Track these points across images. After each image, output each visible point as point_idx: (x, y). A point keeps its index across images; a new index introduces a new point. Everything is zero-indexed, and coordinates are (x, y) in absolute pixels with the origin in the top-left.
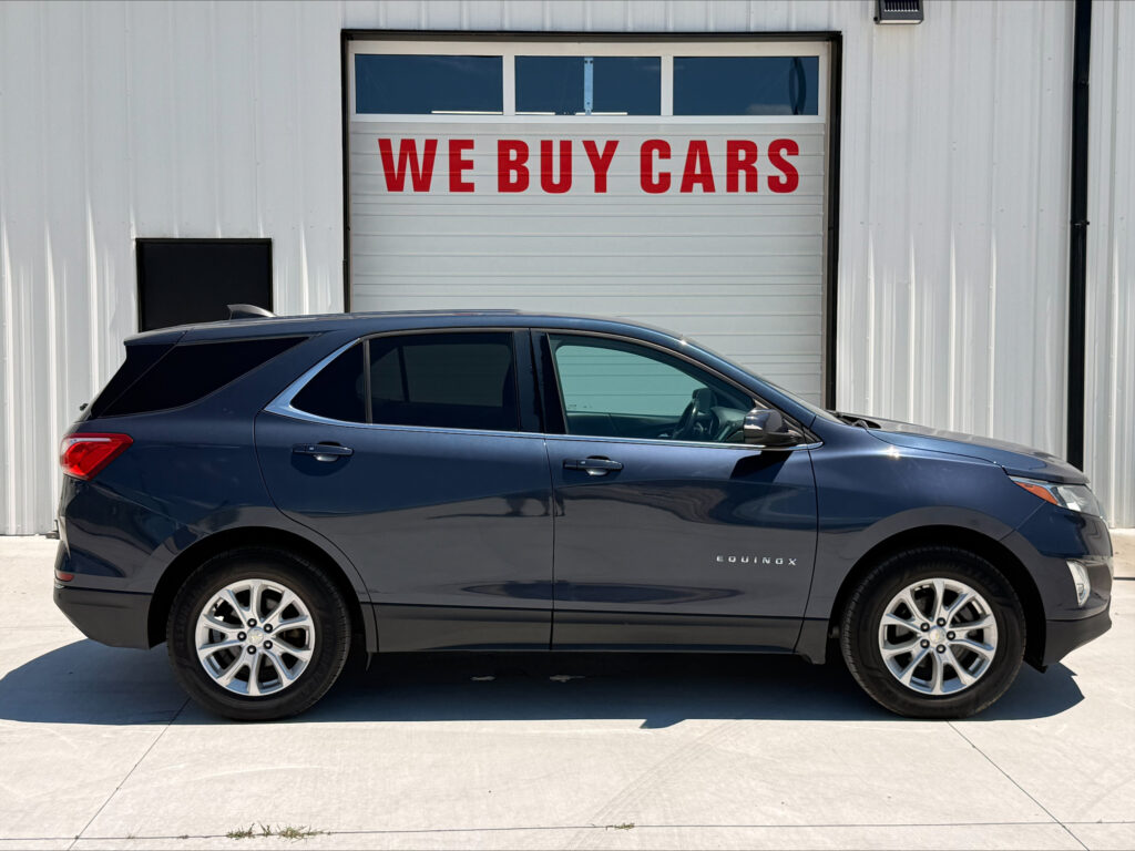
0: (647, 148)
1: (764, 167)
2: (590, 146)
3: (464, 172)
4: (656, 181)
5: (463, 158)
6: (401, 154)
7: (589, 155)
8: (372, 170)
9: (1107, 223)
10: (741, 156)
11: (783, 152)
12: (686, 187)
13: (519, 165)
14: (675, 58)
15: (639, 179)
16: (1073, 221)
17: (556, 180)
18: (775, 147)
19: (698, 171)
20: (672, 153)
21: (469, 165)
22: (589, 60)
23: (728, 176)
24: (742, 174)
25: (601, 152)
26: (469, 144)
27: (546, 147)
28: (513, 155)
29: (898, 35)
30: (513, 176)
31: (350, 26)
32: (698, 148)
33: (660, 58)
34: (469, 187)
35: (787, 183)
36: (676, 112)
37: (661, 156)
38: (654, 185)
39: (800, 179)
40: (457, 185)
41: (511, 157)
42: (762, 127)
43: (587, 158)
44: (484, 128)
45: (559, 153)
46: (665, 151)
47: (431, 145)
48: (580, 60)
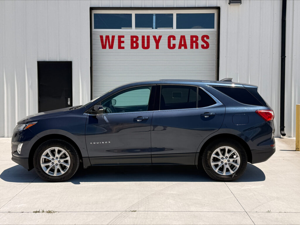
0: (170, 37)
1: (200, 42)
2: (155, 37)
3: (122, 44)
4: (172, 46)
5: (122, 40)
6: (105, 39)
7: (154, 39)
8: (98, 43)
9: (291, 57)
10: (194, 39)
11: (205, 38)
12: (180, 48)
13: (136, 42)
14: (177, 14)
15: (167, 45)
16: (282, 56)
17: (146, 46)
18: (203, 37)
19: (183, 43)
20: (176, 39)
21: (123, 42)
22: (154, 15)
23: (191, 45)
24: (194, 44)
25: (157, 38)
26: (123, 37)
27: (143, 37)
28: (135, 39)
29: (235, 7)
30: (135, 45)
31: (92, 6)
32: (183, 38)
33: (173, 14)
34: (123, 48)
35: (206, 46)
36: (177, 28)
37: (173, 40)
38: (171, 47)
39: (210, 45)
40: (120, 47)
41: (134, 40)
42: (199, 32)
43: (154, 40)
44: (127, 33)
45: (146, 39)
46: (174, 38)
47: (113, 37)
48: (152, 15)
